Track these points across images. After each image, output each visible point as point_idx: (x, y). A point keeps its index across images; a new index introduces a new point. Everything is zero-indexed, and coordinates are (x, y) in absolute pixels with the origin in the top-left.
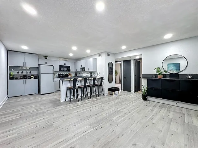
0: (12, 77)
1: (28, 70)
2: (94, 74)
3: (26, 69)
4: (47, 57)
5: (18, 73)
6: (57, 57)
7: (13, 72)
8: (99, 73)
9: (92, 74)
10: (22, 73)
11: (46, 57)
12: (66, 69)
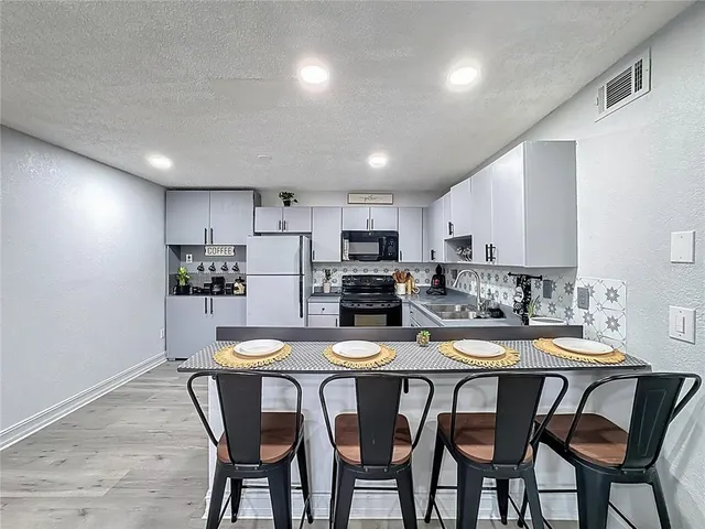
0: (182, 283)
1: (230, 259)
2: (547, 294)
3: (223, 254)
4: (290, 195)
5: (201, 269)
6: (340, 192)
7: (189, 266)
8: (612, 295)
9: (527, 289)
10: (213, 269)
11: (287, 198)
12: (373, 248)
